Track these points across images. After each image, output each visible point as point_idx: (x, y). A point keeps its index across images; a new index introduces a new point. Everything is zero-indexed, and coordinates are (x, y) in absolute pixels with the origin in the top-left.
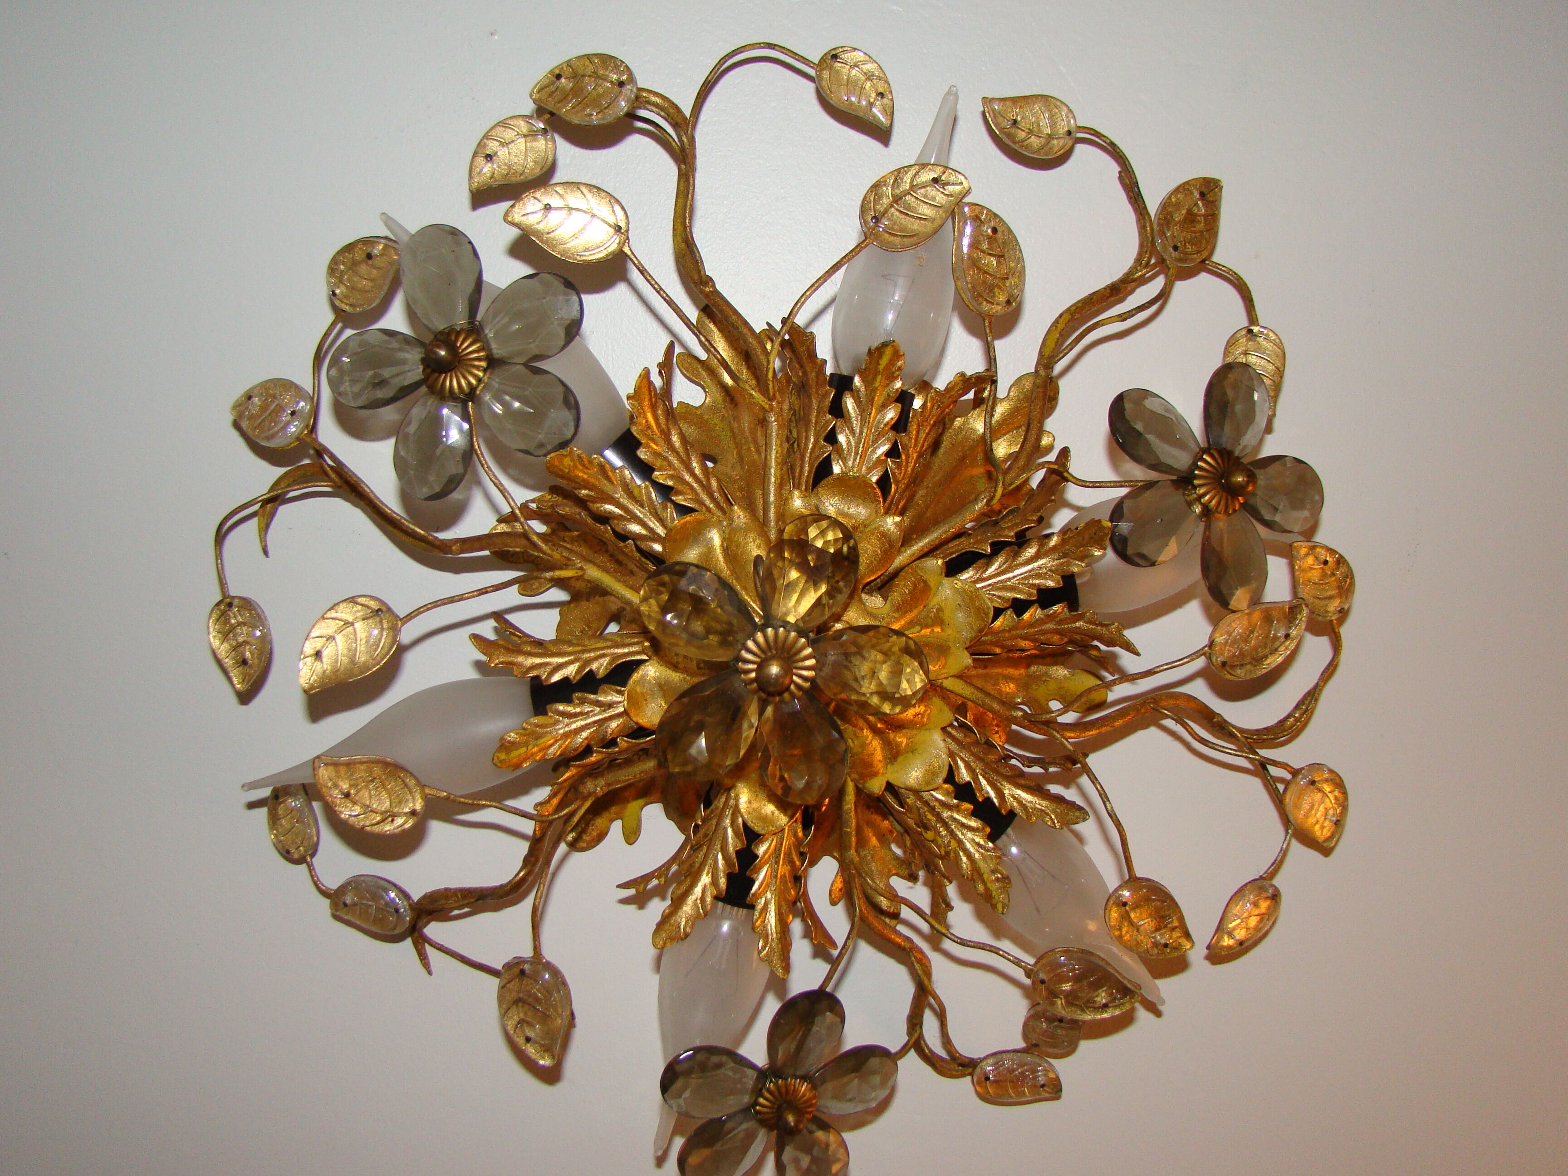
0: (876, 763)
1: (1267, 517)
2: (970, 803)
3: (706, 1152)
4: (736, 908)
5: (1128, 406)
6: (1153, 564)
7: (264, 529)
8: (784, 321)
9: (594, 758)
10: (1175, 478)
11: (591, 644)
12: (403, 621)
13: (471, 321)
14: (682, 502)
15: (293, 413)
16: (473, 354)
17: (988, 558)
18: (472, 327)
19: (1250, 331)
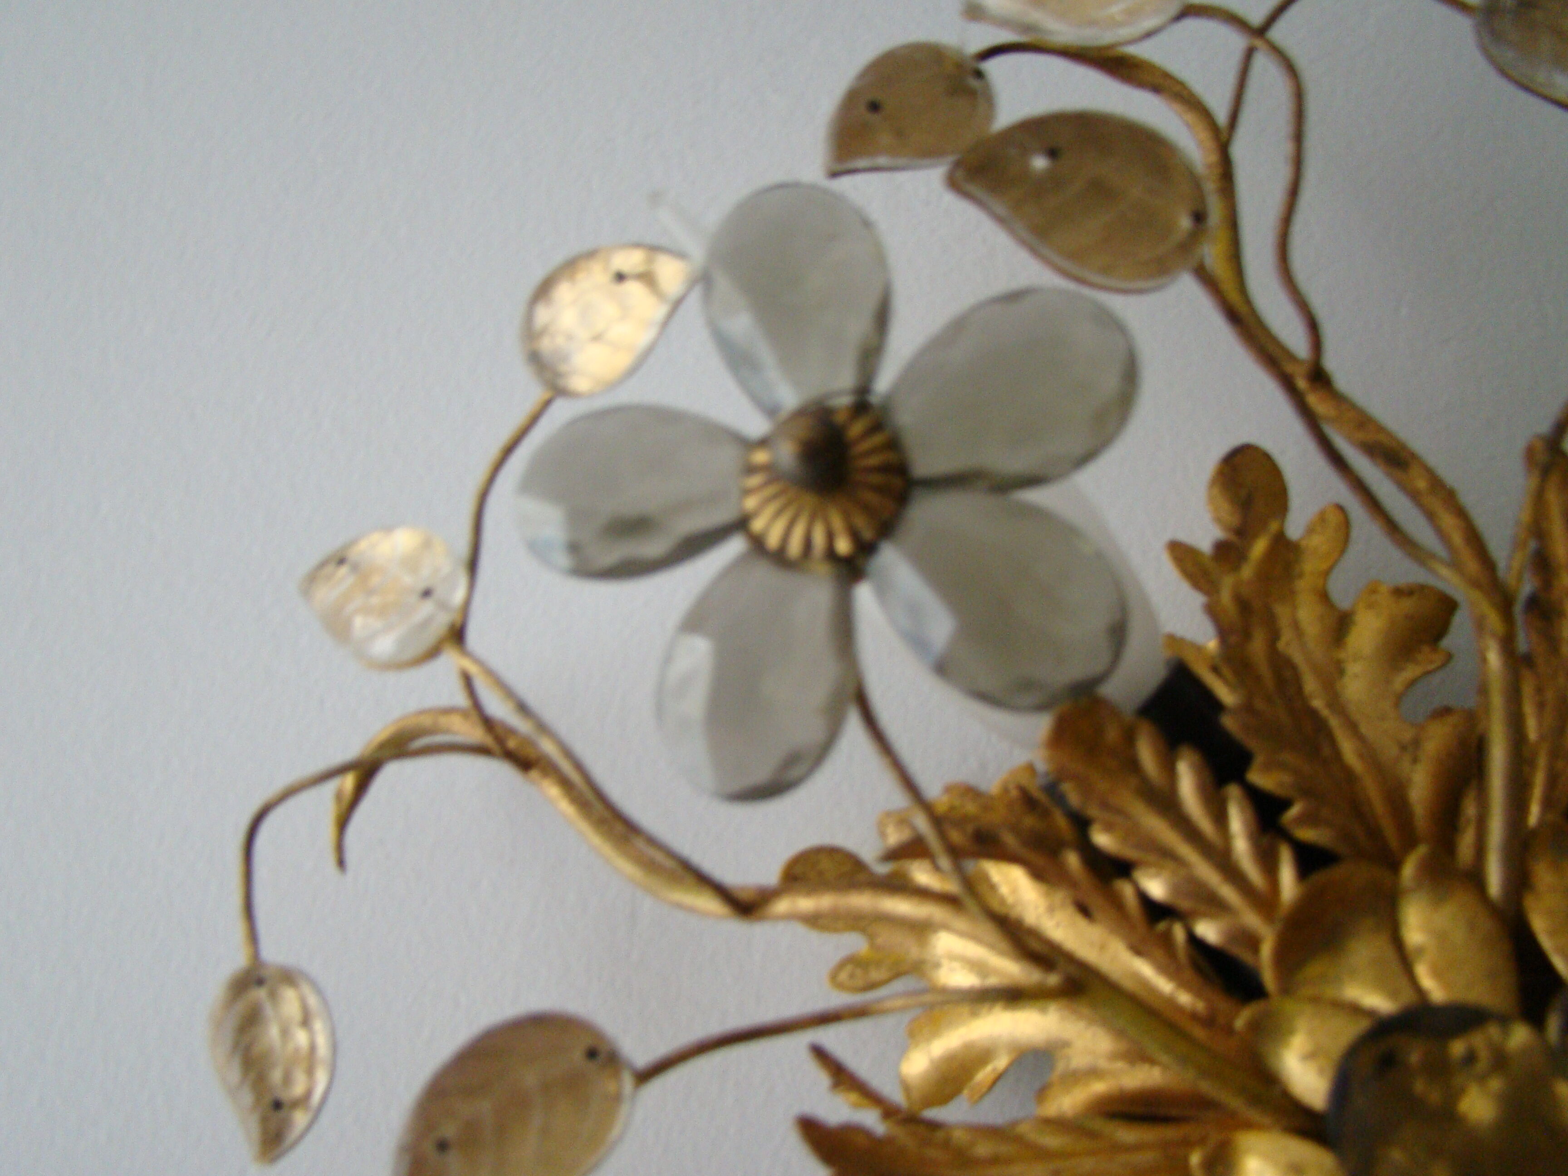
7: (344, 819)
11: (1052, 1141)
12: (645, 1076)
13: (863, 390)
14: (1307, 834)
15: (427, 593)
16: (874, 461)
18: (867, 408)
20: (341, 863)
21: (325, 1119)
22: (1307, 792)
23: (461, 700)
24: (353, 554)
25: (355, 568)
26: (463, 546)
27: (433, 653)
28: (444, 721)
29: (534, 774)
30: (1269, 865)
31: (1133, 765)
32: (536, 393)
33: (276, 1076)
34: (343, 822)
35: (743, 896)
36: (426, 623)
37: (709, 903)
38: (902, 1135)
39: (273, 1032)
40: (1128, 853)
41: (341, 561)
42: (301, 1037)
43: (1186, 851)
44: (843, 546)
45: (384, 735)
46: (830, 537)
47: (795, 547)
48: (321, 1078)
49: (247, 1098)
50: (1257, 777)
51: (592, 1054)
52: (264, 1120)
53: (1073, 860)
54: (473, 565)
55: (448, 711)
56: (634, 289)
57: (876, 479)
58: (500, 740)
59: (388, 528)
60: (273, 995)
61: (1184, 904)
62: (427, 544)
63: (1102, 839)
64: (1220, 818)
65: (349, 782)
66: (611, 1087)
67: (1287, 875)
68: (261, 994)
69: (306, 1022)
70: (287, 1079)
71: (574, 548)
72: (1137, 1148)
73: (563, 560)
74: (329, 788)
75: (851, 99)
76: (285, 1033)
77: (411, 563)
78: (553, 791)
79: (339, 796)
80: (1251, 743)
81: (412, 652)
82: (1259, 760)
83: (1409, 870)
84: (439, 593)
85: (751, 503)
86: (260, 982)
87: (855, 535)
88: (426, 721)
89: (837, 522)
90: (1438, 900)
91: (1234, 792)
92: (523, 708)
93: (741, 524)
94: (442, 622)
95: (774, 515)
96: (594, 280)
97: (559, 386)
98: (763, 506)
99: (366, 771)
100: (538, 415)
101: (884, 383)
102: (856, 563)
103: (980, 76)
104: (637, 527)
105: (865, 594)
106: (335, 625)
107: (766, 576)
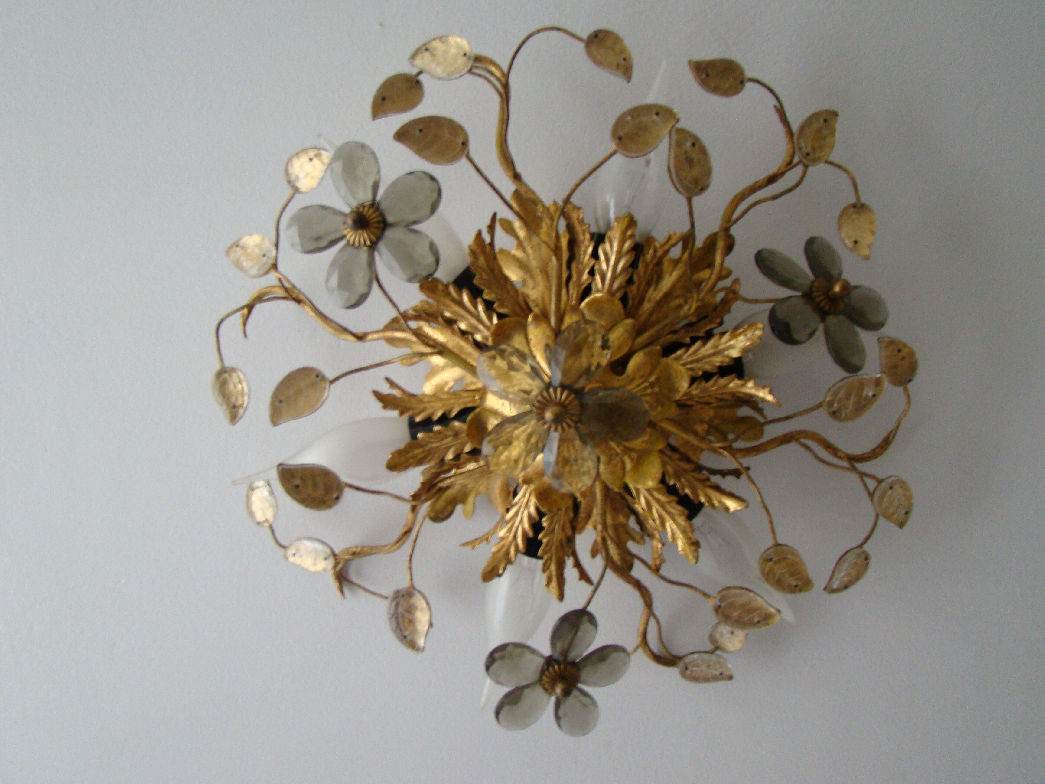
0: (618, 471)
2: (676, 496)
4: (531, 558)
8: (566, 201)
11: (445, 397)
12: (332, 382)
13: (374, 200)
14: (501, 310)
15: (264, 255)
16: (375, 220)
17: (688, 346)
18: (374, 205)
19: (854, 206)
20: (246, 336)
21: (247, 412)
22: (499, 300)
23: (277, 283)
24: (241, 243)
25: (243, 248)
26: (274, 239)
27: (268, 272)
28: (274, 289)
29: (302, 304)
30: (490, 319)
31: (449, 294)
32: (289, 192)
33: (233, 399)
34: (245, 323)
35: (360, 335)
36: (265, 263)
37: (351, 338)
38: (406, 397)
39: (231, 386)
40: (454, 318)
41: (237, 245)
42: (239, 387)
43: (468, 316)
44: (368, 243)
45: (255, 296)
46: (365, 241)
47: (357, 243)
48: (246, 398)
49: (225, 406)
50: (486, 296)
51: (317, 376)
52: (231, 412)
53: (440, 319)
54: (277, 246)
55: (274, 287)
56: (316, 161)
57: (376, 225)
58: (291, 296)
59: (251, 235)
60: (230, 375)
61: (470, 330)
62: (263, 240)
63: (447, 314)
64: (476, 307)
65: (245, 311)
66: (323, 385)
67: (495, 321)
68: (226, 375)
69: (240, 382)
70: (237, 398)
71: (302, 245)
72: (467, 397)
73: (299, 248)
74: (239, 314)
75: (376, 98)
76: (235, 386)
77: (258, 246)
78: (308, 309)
79: (243, 315)
80: (482, 287)
81: (262, 272)
82: (486, 291)
83: (530, 319)
84: (268, 255)
85: (345, 232)
86: (225, 372)
87: (371, 240)
88: (268, 290)
89: (366, 236)
90: (536, 327)
91: (479, 300)
92: (294, 286)
93: (343, 237)
94: (270, 262)
95: (351, 236)
96: (304, 159)
97: (296, 190)
98: (348, 233)
99: (250, 307)
100: (291, 198)
101: (379, 197)
102: (373, 247)
103: (418, 82)
104: (318, 239)
105: (376, 254)
106: (238, 265)
107: (350, 250)
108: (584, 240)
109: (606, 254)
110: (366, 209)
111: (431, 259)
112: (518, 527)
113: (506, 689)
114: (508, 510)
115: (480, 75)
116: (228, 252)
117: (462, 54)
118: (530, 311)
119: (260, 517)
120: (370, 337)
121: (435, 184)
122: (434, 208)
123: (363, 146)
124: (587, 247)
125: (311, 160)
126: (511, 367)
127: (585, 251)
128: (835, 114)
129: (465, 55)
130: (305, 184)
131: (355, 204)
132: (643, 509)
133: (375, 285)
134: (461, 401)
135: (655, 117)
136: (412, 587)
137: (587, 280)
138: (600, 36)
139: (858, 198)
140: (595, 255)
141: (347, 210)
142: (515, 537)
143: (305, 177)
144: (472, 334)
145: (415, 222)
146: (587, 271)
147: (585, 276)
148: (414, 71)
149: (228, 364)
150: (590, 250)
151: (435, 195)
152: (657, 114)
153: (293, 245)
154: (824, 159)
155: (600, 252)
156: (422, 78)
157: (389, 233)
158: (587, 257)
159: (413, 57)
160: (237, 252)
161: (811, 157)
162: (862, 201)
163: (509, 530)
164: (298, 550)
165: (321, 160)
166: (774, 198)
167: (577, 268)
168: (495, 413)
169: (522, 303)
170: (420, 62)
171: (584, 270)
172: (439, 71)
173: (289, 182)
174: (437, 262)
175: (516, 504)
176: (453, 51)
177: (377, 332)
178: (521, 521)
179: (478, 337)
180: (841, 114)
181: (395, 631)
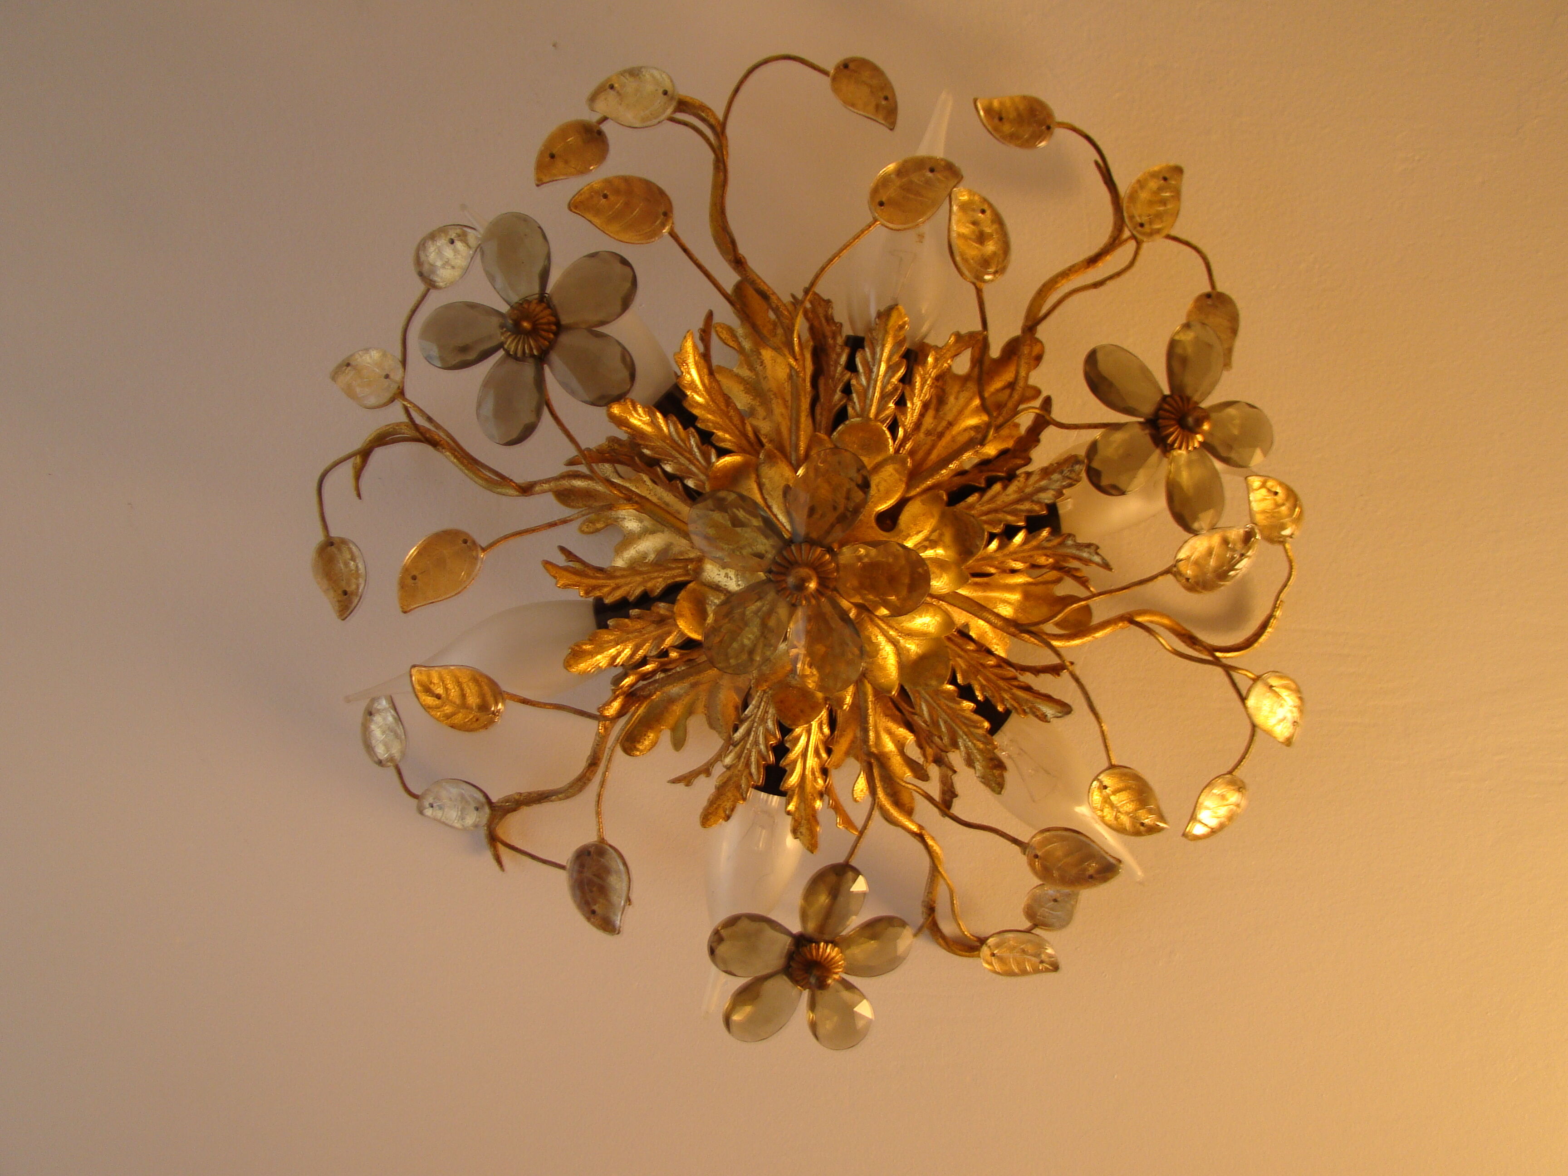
0: (889, 666)
1: (1224, 454)
2: (972, 702)
3: (748, 1009)
4: (771, 795)
5: (1100, 356)
6: (1123, 493)
7: (358, 475)
8: (807, 291)
9: (649, 667)
10: (1141, 420)
11: (644, 569)
12: (486, 549)
13: (542, 293)
14: (722, 445)
15: (387, 377)
16: (546, 321)
17: (982, 491)
18: (543, 298)
19: (1208, 296)
20: (359, 496)
21: (364, 600)
23: (404, 418)
24: (353, 363)
25: (354, 368)
26: (399, 356)
27: (392, 400)
28: (399, 428)
29: (439, 448)
30: (707, 457)
32: (421, 287)
33: (344, 582)
34: (358, 476)
35: (523, 487)
36: (388, 388)
37: (512, 492)
38: (589, 571)
39: (341, 565)
41: (348, 365)
42: (352, 565)
44: (536, 352)
45: (373, 436)
46: (531, 349)
47: (519, 354)
48: (362, 581)
49: (332, 593)
50: (700, 425)
51: (465, 541)
52: (341, 602)
54: (404, 362)
55: (401, 424)
56: (459, 244)
57: (548, 327)
58: (423, 434)
59: (367, 351)
60: (339, 550)
61: (678, 473)
62: (384, 356)
63: (647, 452)
64: (686, 440)
65: (358, 459)
66: (474, 553)
68: (333, 549)
69: (353, 559)
70: (348, 581)
71: (442, 359)
72: (676, 569)
73: (437, 363)
74: (349, 464)
75: (541, 155)
76: (346, 564)
77: (378, 364)
78: (447, 454)
79: (354, 467)
81: (384, 401)
82: (701, 418)
84: (392, 376)
85: (503, 338)
86: (332, 544)
87: (540, 348)
88: (391, 429)
89: (533, 345)
90: (770, 467)
91: (692, 430)
92: (430, 419)
93: (501, 346)
94: (394, 388)
95: (511, 345)
96: (442, 242)
97: (431, 285)
98: (507, 338)
99: (365, 454)
100: (424, 297)
101: (549, 289)
102: (541, 359)
103: (600, 133)
104: (464, 349)
105: (547, 369)
106: (349, 392)
107: (512, 365)
108: (835, 345)
109: (866, 364)
110: (533, 306)
111: (625, 374)
112: (750, 752)
113: (739, 982)
114: (736, 729)
115: (685, 124)
116: (334, 376)
117: (661, 91)
118: (762, 445)
119: (381, 751)
120: (537, 488)
121: (628, 269)
122: (626, 303)
123: (525, 219)
124: (839, 355)
125: (452, 242)
126: (736, 523)
127: (837, 363)
128: (1178, 170)
129: (665, 93)
130: (444, 275)
131: (515, 299)
132: (925, 722)
133: (546, 412)
134: (669, 574)
135: (930, 175)
136: (602, 840)
137: (840, 400)
138: (851, 66)
139: (1213, 286)
140: (851, 366)
141: (505, 308)
142: (748, 765)
143: (443, 266)
144: (681, 479)
145: (603, 323)
146: (840, 387)
147: (838, 395)
148: (594, 118)
149: (334, 533)
150: (843, 359)
151: (628, 285)
152: (932, 170)
153: (428, 359)
154: (1165, 233)
155: (858, 360)
156: (605, 127)
157: (565, 339)
158: (839, 369)
159: (593, 98)
160: (348, 376)
161: (1147, 229)
162: (1220, 288)
163: (739, 757)
164: (437, 798)
165: (465, 242)
166: (1096, 285)
167: (826, 384)
168: (717, 588)
169: (751, 434)
170: (602, 107)
171: (836, 387)
172: (629, 117)
173: (421, 274)
174: (633, 377)
175: (747, 718)
176: (650, 88)
177: (547, 481)
178: (756, 743)
179: (690, 483)
180: (1185, 170)
181: (580, 907)
